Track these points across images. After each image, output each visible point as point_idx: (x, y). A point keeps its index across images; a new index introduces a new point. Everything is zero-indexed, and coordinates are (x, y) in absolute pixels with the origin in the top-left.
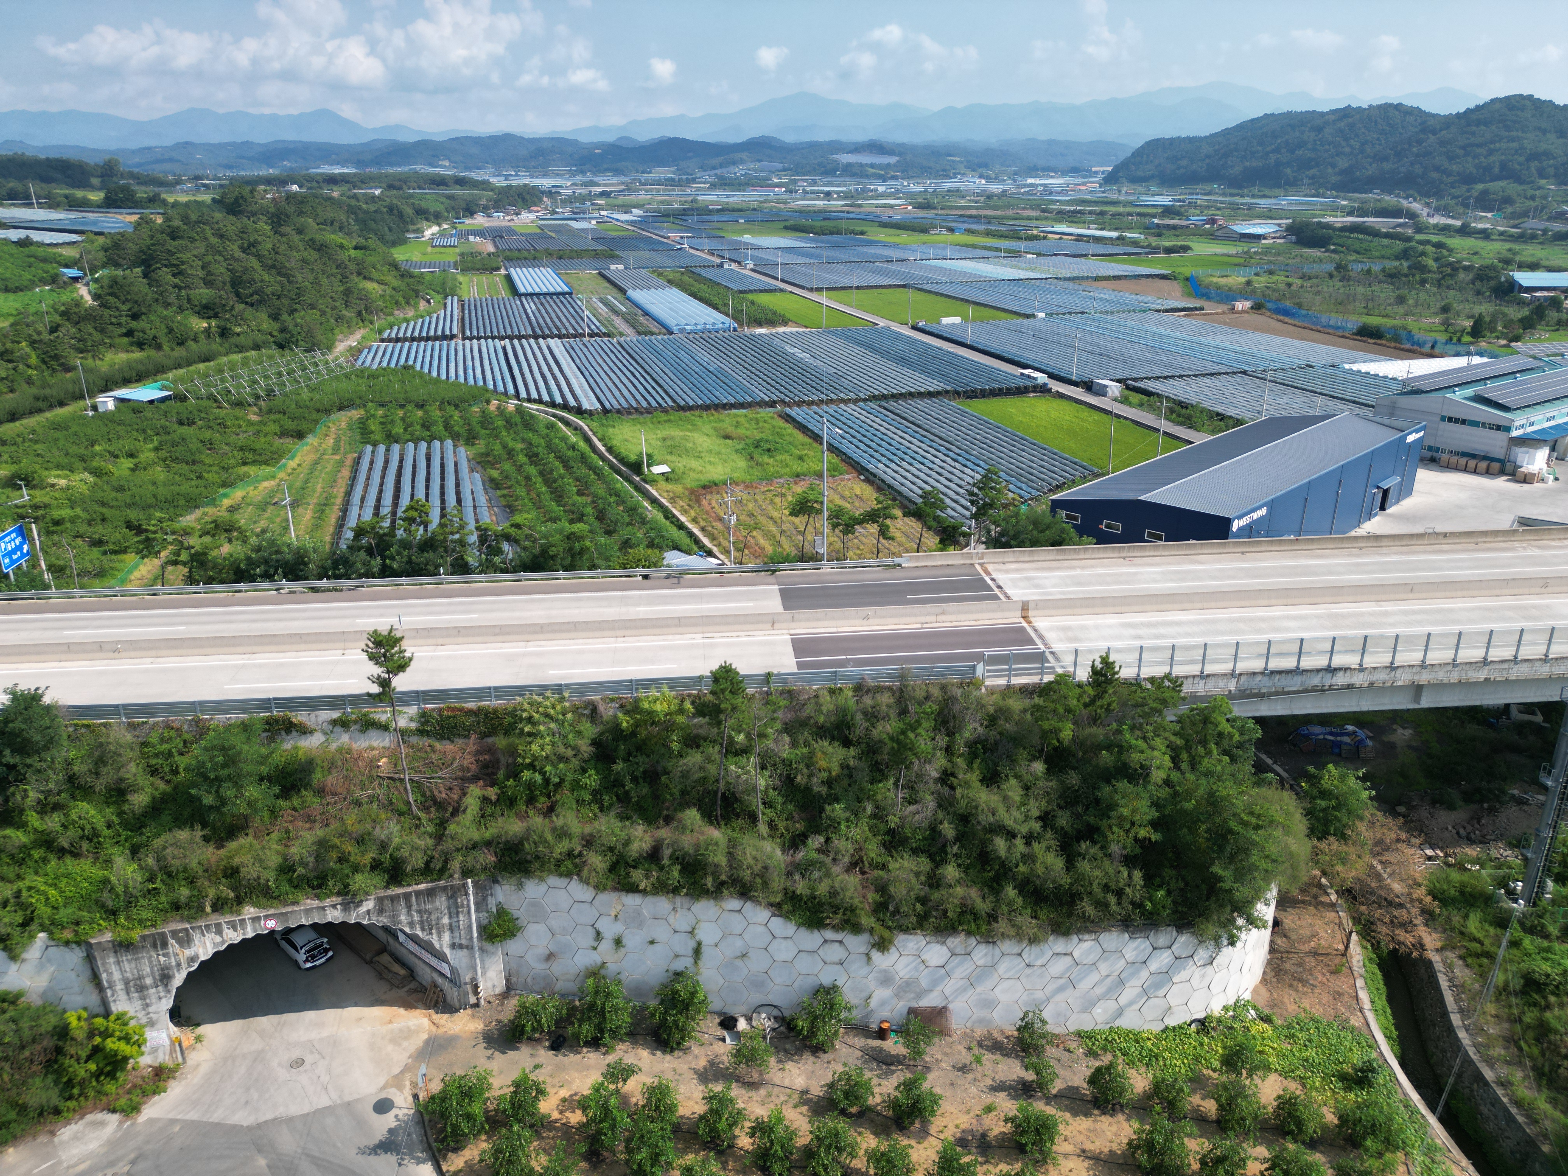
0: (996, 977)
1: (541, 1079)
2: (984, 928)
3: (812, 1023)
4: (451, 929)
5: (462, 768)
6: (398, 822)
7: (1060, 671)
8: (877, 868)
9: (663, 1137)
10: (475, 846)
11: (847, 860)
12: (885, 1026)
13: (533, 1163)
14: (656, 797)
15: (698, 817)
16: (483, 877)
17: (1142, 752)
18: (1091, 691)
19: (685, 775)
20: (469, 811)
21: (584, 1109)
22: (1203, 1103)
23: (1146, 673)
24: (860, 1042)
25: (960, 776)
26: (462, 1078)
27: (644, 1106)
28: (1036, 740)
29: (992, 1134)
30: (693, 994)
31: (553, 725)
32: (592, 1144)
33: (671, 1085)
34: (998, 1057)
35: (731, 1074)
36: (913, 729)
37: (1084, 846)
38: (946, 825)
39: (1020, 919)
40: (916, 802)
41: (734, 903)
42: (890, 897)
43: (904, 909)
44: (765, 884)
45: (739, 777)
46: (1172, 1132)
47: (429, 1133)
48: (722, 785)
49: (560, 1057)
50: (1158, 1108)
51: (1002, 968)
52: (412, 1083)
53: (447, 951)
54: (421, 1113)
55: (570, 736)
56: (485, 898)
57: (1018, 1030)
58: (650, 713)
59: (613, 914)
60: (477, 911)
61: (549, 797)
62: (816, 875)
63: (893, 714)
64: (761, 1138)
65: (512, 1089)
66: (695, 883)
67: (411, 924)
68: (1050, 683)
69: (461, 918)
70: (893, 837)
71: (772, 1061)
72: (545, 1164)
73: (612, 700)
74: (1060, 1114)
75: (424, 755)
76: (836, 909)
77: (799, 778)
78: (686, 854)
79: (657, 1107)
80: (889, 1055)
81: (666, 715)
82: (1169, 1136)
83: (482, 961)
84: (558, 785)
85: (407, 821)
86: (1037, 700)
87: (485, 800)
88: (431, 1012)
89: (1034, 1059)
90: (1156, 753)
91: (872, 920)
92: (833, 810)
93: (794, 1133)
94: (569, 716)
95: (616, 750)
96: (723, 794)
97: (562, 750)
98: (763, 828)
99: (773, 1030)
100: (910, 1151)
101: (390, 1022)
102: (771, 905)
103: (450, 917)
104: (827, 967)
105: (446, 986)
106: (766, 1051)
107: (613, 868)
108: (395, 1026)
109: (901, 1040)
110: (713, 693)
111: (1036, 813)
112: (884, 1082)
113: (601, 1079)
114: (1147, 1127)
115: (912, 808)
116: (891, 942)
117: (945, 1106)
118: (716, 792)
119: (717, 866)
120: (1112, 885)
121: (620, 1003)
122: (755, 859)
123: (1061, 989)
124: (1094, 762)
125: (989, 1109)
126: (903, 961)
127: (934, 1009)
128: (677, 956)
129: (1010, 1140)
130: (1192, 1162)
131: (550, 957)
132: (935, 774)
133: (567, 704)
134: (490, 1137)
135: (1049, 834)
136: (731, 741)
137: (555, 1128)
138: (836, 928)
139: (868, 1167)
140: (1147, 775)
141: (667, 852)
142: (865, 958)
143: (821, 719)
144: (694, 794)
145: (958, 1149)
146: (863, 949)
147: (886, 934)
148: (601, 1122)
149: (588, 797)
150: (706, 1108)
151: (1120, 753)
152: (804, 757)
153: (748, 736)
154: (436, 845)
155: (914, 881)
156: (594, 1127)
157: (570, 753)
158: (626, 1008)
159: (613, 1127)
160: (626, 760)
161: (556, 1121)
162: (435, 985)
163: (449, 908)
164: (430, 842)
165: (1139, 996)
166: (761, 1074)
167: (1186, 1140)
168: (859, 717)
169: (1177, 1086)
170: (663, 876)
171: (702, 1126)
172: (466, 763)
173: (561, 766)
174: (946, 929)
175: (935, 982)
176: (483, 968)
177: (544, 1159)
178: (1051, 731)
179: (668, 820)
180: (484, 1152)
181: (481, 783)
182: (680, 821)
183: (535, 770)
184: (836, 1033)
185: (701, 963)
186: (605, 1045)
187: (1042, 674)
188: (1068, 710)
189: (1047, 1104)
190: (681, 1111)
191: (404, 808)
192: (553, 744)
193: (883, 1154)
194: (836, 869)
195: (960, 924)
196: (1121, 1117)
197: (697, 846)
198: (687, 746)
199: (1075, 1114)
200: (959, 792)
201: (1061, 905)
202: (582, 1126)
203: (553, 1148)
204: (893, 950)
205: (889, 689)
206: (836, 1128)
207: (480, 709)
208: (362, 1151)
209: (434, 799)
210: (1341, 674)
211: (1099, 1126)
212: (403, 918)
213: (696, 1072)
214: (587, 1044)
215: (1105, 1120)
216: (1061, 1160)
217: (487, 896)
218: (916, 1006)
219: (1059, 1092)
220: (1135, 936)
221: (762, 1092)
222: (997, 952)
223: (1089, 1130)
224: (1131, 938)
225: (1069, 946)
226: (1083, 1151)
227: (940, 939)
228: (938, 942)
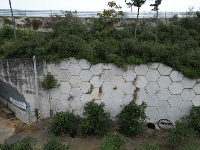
4: (26, 83)
53: (24, 94)
56: (42, 69)
60: (39, 74)
69: (31, 77)
103: (26, 76)
104: (197, 97)
131: (70, 98)
212: (3, 74)
217: (43, 67)
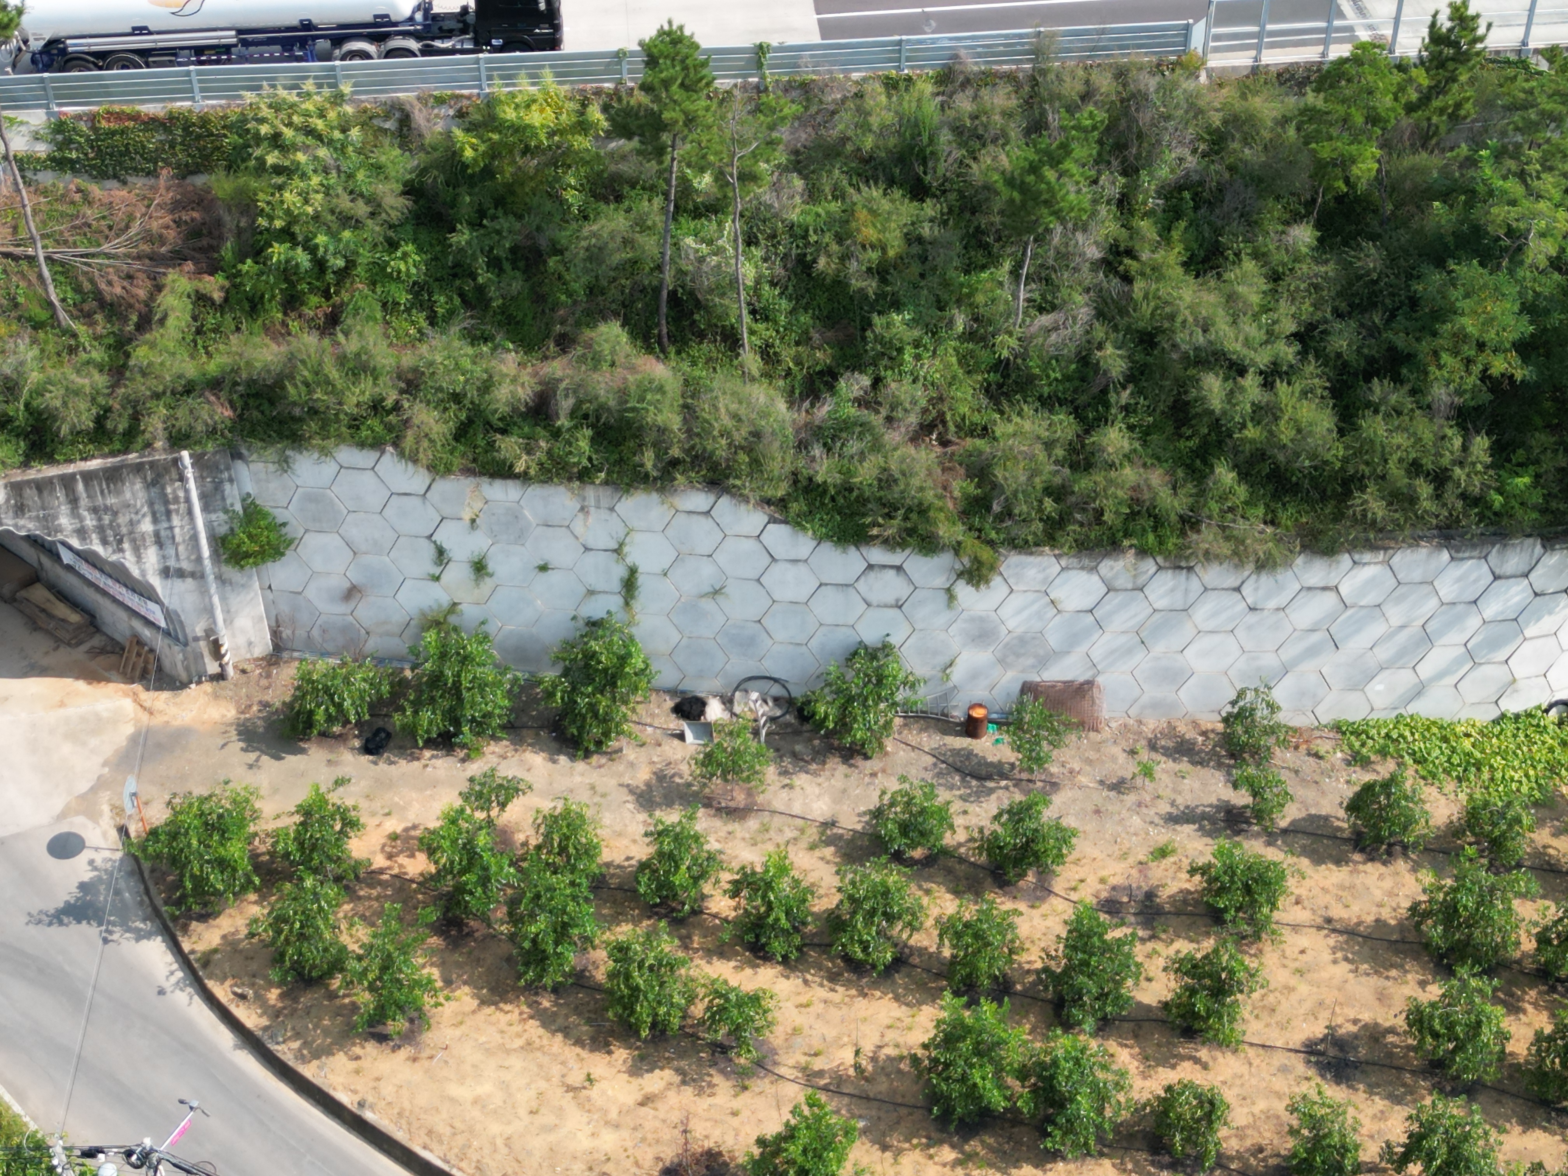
0: (1188, 630)
1: (349, 803)
2: (1172, 542)
3: (844, 708)
4: (159, 542)
5: (148, 237)
6: (34, 341)
7: (1364, 36)
8: (971, 433)
9: (574, 898)
10: (189, 389)
11: (913, 419)
12: (978, 713)
13: (345, 939)
14: (539, 298)
15: (624, 338)
16: (210, 447)
17: (1513, 203)
18: (1423, 79)
19: (595, 255)
20: (171, 322)
21: (431, 852)
22: (1554, 842)
23: (1540, 38)
24: (932, 740)
25: (1145, 256)
26: (203, 800)
27: (539, 848)
28: (1301, 181)
29: (1164, 894)
30: (624, 659)
31: (323, 152)
32: (448, 909)
33: (588, 813)
34: (1184, 765)
35: (696, 794)
36: (1055, 162)
37: (1378, 389)
38: (1109, 350)
39: (1241, 526)
40: (1054, 308)
41: (699, 500)
42: (995, 486)
43: (1020, 508)
44: (756, 464)
45: (701, 260)
46: (1492, 890)
47: (153, 890)
48: (669, 277)
49: (382, 766)
50: (1470, 851)
51: (1201, 614)
52: (113, 807)
53: (155, 581)
54: (136, 859)
55: (360, 176)
56: (218, 487)
57: (1226, 720)
58: (519, 129)
59: (467, 515)
60: (206, 509)
61: (327, 296)
62: (854, 447)
63: (1014, 133)
64: (750, 899)
65: (298, 819)
66: (621, 461)
67: (81, 532)
68: (1342, 61)
69: (176, 521)
70: (1006, 376)
71: (771, 772)
72: (366, 940)
73: (440, 101)
74: (1291, 860)
75: (70, 210)
76: (890, 509)
77: (822, 262)
78: (602, 408)
79: (563, 850)
80: (983, 762)
81: (551, 134)
82: (1486, 897)
83: (223, 599)
84: (344, 274)
85: (51, 340)
86: (1311, 98)
87: (201, 299)
88: (137, 687)
89: (1251, 770)
90: (1543, 205)
91: (960, 528)
92: (888, 325)
93: (810, 890)
94: (355, 133)
95: (453, 205)
96: (673, 294)
97: (344, 203)
98: (751, 360)
99: (772, 719)
100: (1017, 920)
101: (62, 704)
102: (768, 502)
103: (155, 521)
104: (872, 613)
105: (160, 643)
106: (758, 755)
107: (462, 433)
108: (71, 711)
109: (1006, 738)
110: (646, 88)
111: (1290, 327)
112: (972, 808)
113: (458, 803)
114: (1449, 882)
115: (1045, 320)
116: (993, 568)
117: (1082, 847)
118: (657, 290)
119: (662, 430)
120: (1428, 463)
121: (488, 673)
122: (736, 417)
123: (1312, 652)
124: (1414, 225)
125: (1162, 853)
126: (1016, 601)
127: (1069, 684)
128: (591, 593)
129: (1197, 902)
130: (1523, 938)
131: (352, 593)
132: (1094, 253)
133: (349, 109)
134: (263, 898)
135: (1311, 367)
136: (686, 188)
137: (381, 883)
138: (889, 544)
139: (941, 945)
140: (1519, 249)
141: (566, 404)
142: (943, 597)
143: (868, 143)
144: (613, 292)
145: (1103, 917)
146: (941, 581)
147: (985, 554)
148: (462, 872)
149: (404, 298)
150: (652, 850)
151: (1469, 205)
152: (831, 220)
153: (720, 177)
154: (114, 386)
155: (1042, 456)
156: (450, 881)
157: (361, 209)
158: (500, 684)
159: (485, 881)
160: (475, 225)
161: (381, 871)
162: (139, 642)
163: (151, 504)
164: (101, 380)
165: (1457, 662)
166: (750, 793)
167: (1516, 903)
168: (945, 136)
169: (1510, 814)
170: (559, 448)
171: (644, 880)
172: (155, 225)
173: (347, 234)
174: (1099, 543)
175: (1074, 639)
176: (227, 611)
177: (363, 933)
178: (1334, 163)
179: (565, 343)
180: (256, 921)
181: (189, 266)
182: (589, 346)
183: (295, 243)
184: (888, 725)
185: (636, 605)
186: (464, 746)
187: (1326, 43)
188: (1373, 119)
189: (1269, 844)
190: (606, 855)
191: (43, 315)
192: (327, 191)
193: (967, 925)
194: (892, 437)
195: (1127, 534)
196: (1401, 865)
197: (623, 394)
198: (597, 197)
199: (1318, 859)
200: (1139, 287)
201: (1324, 498)
202: (427, 881)
203: (380, 914)
204: (996, 581)
205: (1010, 77)
206: (883, 884)
207: (173, 118)
208: (37, 920)
209: (98, 296)
211: (1359, 879)
212: (65, 521)
213: (631, 790)
214: (430, 743)
215: (1373, 869)
216: (1287, 934)
217: (221, 482)
218: (1038, 679)
219: (1293, 823)
220: (1461, 555)
221: (753, 823)
222: (1195, 584)
223: (1342, 887)
224: (1452, 558)
225: (1333, 574)
226: (1329, 921)
227: (1086, 562)
228: (1082, 568)
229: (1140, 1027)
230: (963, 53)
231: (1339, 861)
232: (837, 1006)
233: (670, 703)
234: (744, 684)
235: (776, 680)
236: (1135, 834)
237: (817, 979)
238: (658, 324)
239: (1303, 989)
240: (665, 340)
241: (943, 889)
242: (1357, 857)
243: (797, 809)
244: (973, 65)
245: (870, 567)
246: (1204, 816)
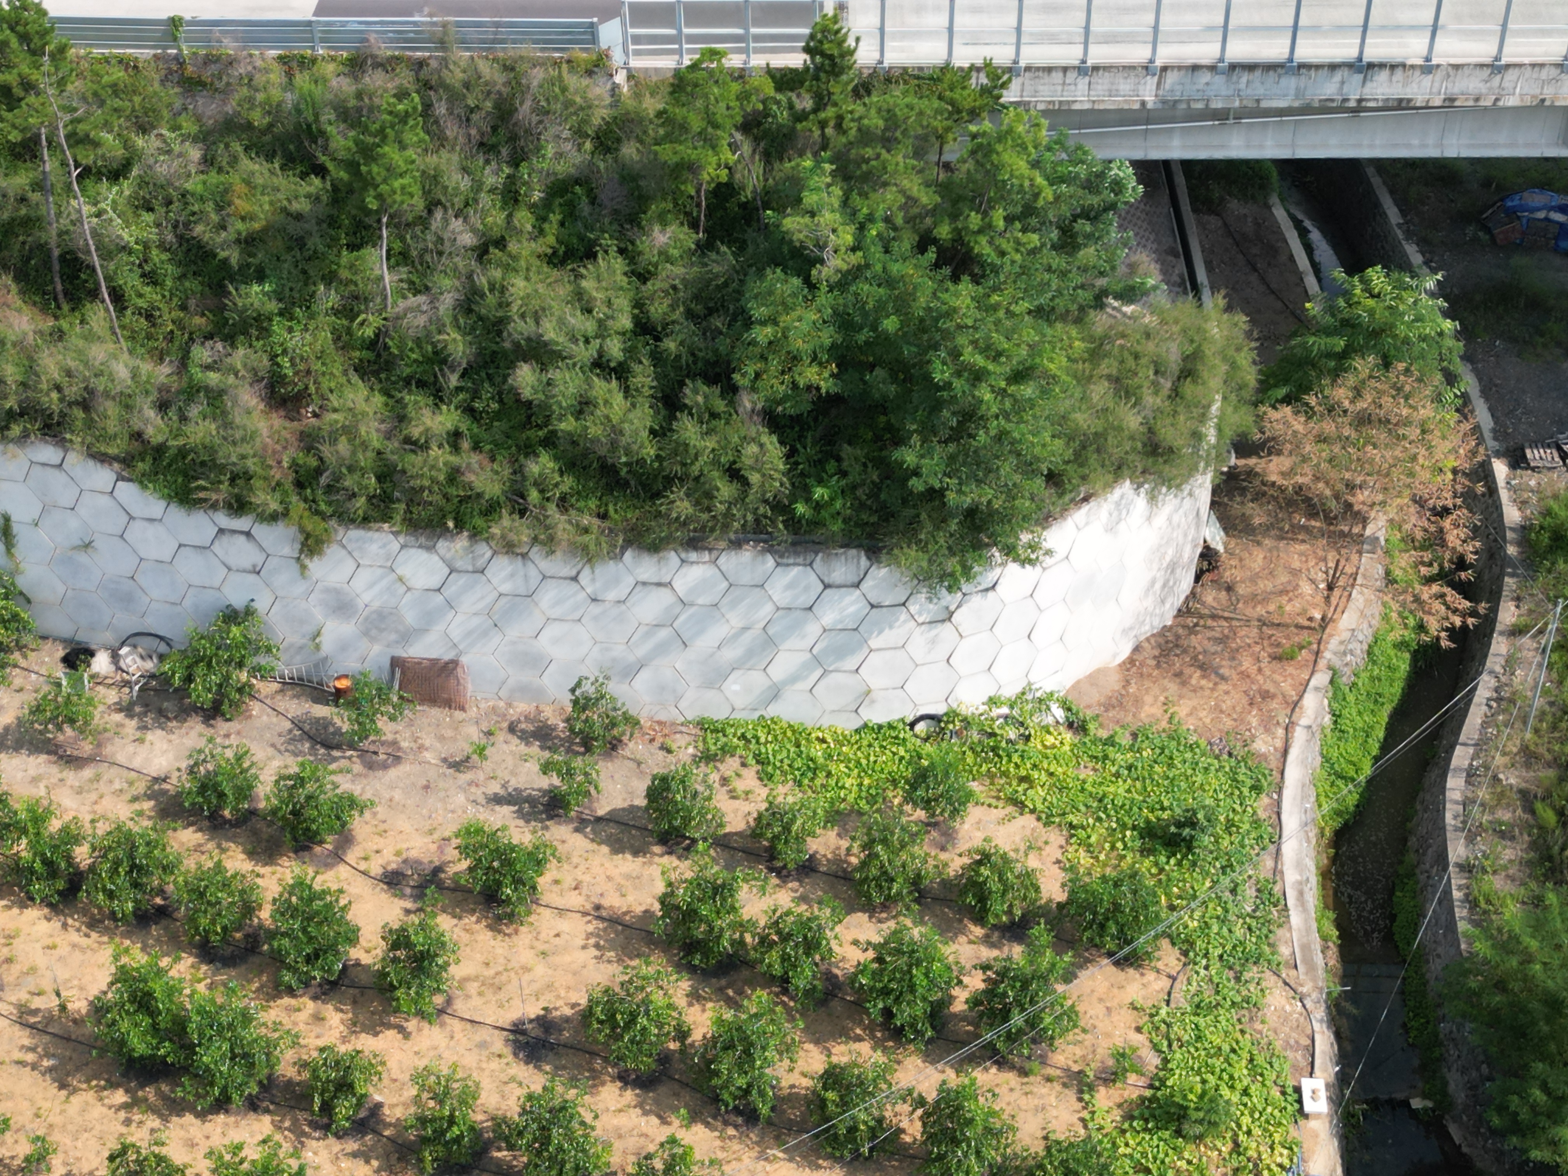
0: (537, 616)
12: (346, 684)
24: (299, 707)
25: (511, 246)
37: (690, 392)
38: (452, 334)
40: (426, 290)
41: (51, 453)
42: (321, 459)
51: (546, 601)
62: (192, 411)
70: (378, 355)
74: (591, 847)
76: (219, 474)
77: (199, 230)
91: (291, 498)
92: (246, 295)
102: (112, 459)
104: (234, 577)
111: (625, 323)
115: (411, 302)
126: (364, 574)
127: (434, 662)
132: (469, 240)
135: (643, 366)
143: (257, 118)
146: (289, 550)
165: (807, 668)
175: (430, 618)
184: (251, 688)
204: (340, 554)
210: (1384, 75)
218: (405, 655)
219: (609, 813)
220: (785, 561)
221: (88, 773)
222: (533, 572)
223: (628, 877)
224: (778, 564)
225: (664, 571)
226: (598, 907)
227: (422, 540)
228: (420, 547)
229: (362, 994)
230: (372, 38)
231: (637, 852)
232: (83, 950)
233: (61, 653)
234: (132, 639)
235: (161, 638)
236: (453, 812)
237: (77, 924)
238: (52, 281)
239: (540, 970)
240: (61, 296)
241: (240, 848)
242: (657, 849)
243: (136, 763)
244: (385, 51)
245: (221, 531)
246: (530, 800)
